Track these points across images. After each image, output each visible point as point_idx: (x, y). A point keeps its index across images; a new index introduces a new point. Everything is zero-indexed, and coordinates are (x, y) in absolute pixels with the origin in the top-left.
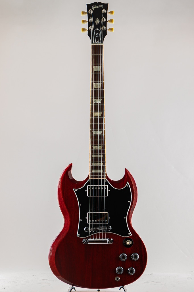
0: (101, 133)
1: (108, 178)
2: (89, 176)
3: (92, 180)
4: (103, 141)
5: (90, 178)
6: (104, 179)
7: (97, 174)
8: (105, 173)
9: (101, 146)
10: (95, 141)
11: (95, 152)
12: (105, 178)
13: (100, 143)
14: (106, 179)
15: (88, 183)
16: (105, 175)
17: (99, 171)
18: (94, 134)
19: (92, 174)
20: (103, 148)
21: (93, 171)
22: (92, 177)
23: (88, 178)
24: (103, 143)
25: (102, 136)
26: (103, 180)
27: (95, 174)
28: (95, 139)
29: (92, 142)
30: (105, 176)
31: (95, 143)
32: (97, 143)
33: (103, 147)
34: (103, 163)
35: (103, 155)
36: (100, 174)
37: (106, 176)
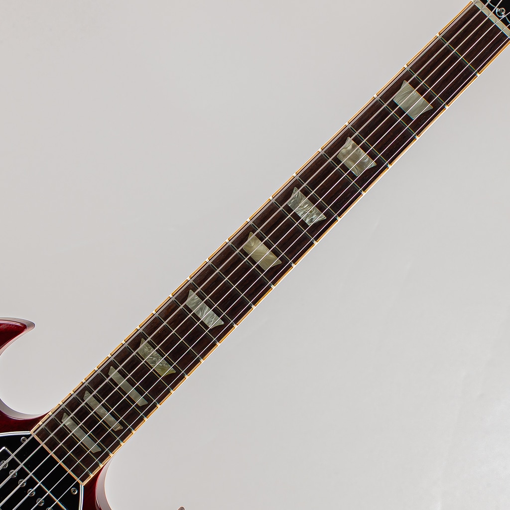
0: (211, 327)
1: (91, 489)
2: (40, 423)
3: (33, 443)
4: (190, 356)
5: (32, 433)
6: (78, 480)
7: (71, 442)
8: (97, 465)
9: (170, 370)
10: (166, 331)
11: (130, 367)
12: (83, 480)
13: (174, 355)
14: (82, 485)
15: (13, 443)
16: (92, 470)
17: (84, 439)
18: (186, 306)
19: (53, 424)
20: (169, 378)
21: (67, 421)
22: (43, 434)
23: (28, 424)
24: (183, 364)
25: (206, 340)
26: (70, 479)
27: (63, 433)
28: (174, 323)
29: (153, 324)
30: (87, 475)
31: (158, 339)
32: (166, 348)
33: (174, 379)
34: (120, 427)
35: (149, 401)
36: (80, 451)
37: (92, 476)
